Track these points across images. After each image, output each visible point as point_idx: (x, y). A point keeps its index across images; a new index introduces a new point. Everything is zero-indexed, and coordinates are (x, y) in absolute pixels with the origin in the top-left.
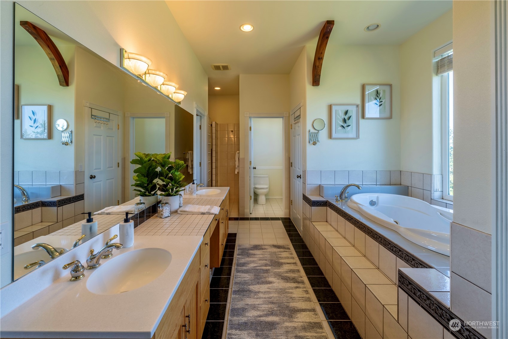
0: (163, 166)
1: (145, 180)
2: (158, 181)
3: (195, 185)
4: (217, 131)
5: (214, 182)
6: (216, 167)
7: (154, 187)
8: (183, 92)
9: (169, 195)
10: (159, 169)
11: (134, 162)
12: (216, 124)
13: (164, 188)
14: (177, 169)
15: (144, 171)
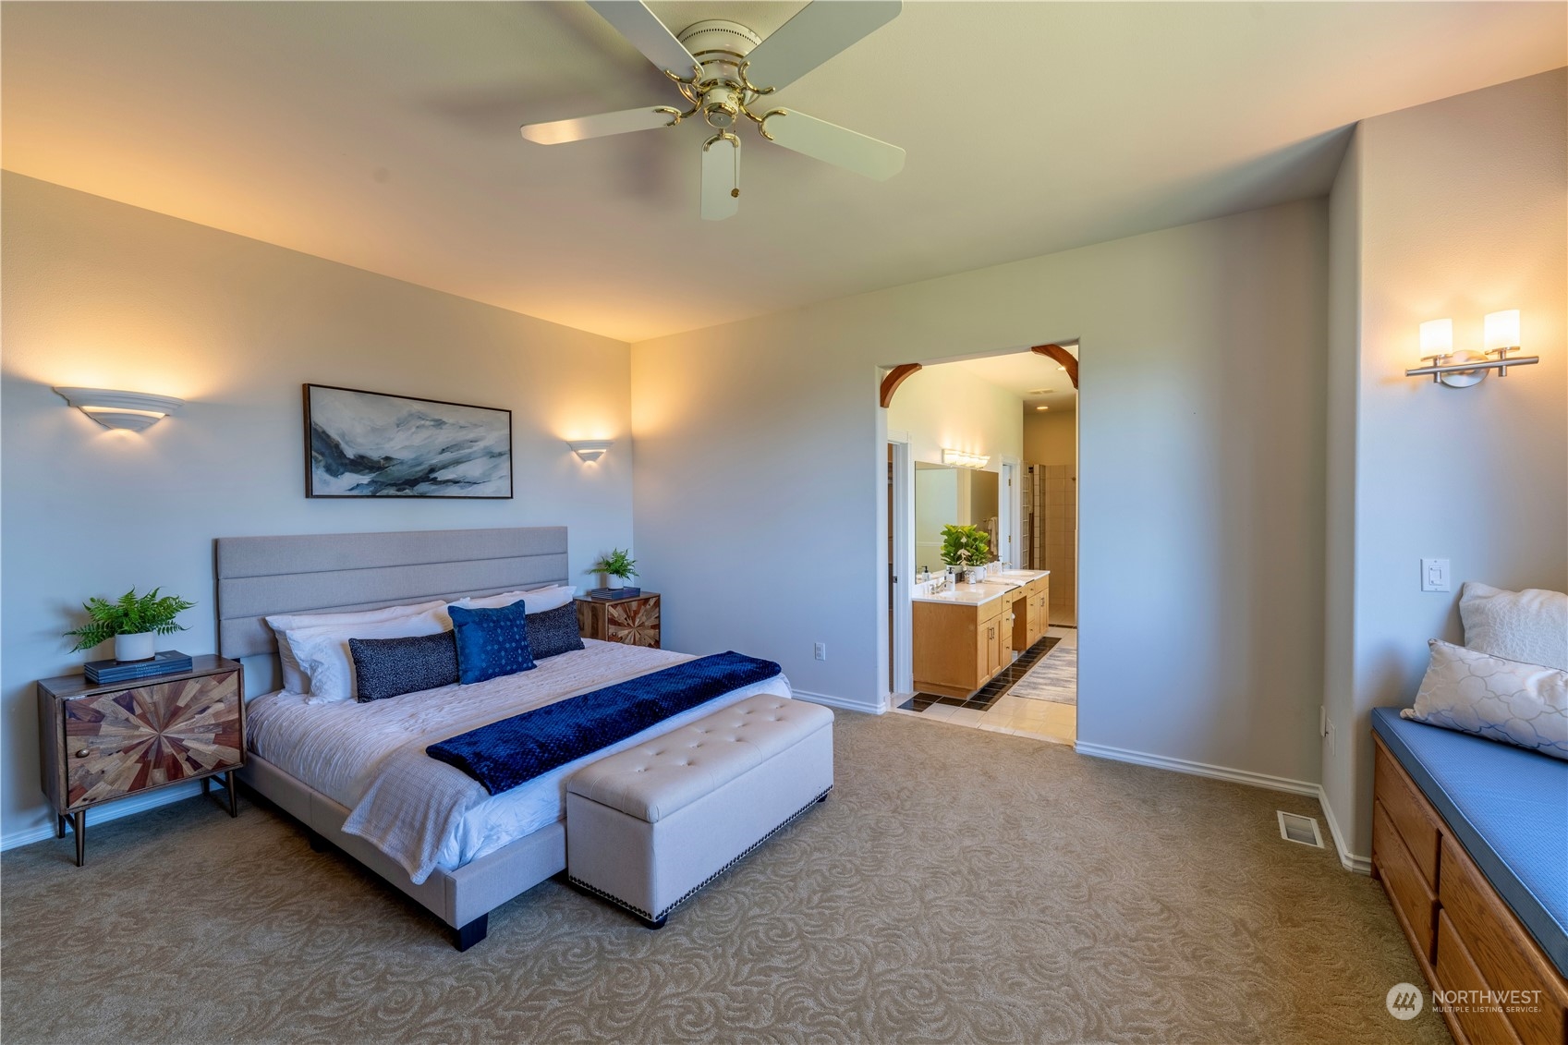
0: (968, 536)
1: (952, 549)
2: (963, 552)
3: (1000, 563)
4: (1044, 480)
5: (1037, 562)
6: (1042, 546)
7: (959, 558)
8: (986, 457)
9: (973, 565)
10: (964, 540)
11: (943, 533)
12: (1043, 467)
13: (969, 559)
14: (981, 541)
15: (952, 542)
